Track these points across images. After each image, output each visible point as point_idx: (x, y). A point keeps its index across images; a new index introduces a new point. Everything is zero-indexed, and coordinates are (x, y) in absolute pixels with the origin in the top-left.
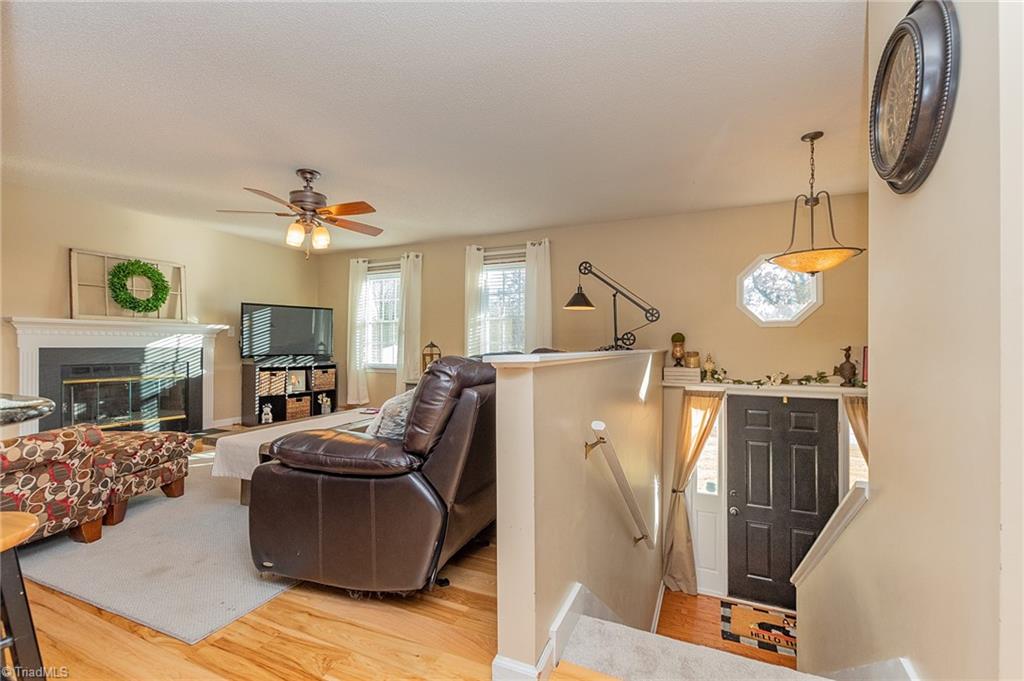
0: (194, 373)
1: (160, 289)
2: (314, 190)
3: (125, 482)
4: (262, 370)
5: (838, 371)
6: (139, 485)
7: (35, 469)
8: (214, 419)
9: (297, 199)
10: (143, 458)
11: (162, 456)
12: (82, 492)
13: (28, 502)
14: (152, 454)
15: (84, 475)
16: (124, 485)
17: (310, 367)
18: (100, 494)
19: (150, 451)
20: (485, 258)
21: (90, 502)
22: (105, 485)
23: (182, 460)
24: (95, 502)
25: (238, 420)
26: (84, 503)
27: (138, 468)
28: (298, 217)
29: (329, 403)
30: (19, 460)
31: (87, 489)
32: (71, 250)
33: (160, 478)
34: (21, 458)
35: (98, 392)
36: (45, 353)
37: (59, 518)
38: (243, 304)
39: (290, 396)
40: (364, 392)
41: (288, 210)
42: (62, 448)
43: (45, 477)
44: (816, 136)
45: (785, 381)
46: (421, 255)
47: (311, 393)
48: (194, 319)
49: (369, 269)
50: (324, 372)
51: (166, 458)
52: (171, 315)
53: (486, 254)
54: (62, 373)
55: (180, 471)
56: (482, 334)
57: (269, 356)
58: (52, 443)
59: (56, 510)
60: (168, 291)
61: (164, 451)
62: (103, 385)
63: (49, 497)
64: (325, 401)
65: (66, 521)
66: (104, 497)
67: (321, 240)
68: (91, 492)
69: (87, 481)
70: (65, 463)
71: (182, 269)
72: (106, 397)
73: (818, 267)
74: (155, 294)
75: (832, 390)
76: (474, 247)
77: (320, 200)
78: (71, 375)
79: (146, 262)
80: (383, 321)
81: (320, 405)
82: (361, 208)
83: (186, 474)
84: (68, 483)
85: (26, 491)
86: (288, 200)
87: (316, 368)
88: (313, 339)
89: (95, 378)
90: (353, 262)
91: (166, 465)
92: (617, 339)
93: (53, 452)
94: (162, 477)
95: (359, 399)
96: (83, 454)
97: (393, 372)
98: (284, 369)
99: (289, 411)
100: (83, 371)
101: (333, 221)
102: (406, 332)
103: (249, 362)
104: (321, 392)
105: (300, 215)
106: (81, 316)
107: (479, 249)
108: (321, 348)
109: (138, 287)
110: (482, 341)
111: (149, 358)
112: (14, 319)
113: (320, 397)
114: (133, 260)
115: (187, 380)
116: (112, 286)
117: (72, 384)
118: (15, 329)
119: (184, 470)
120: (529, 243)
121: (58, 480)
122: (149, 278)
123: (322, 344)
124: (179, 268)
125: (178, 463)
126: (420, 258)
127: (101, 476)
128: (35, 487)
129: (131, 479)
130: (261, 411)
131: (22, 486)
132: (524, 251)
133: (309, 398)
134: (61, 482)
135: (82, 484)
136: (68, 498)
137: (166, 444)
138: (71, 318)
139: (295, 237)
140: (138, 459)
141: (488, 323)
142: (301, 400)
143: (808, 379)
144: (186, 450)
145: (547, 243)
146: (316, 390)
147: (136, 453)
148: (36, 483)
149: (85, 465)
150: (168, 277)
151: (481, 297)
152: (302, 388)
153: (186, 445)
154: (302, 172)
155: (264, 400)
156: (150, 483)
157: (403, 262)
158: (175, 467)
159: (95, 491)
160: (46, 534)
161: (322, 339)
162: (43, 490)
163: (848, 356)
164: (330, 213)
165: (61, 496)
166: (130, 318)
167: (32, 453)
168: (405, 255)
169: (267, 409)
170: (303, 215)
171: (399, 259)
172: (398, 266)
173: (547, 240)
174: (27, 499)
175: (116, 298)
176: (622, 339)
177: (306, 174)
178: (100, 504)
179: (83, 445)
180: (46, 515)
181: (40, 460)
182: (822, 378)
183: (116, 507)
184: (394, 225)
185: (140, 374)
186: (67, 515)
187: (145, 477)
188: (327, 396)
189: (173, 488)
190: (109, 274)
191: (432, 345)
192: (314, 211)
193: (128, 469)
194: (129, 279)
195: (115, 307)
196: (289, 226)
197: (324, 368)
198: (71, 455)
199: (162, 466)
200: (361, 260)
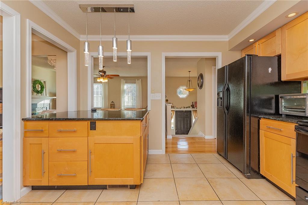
1: (42, 87)
5: (191, 106)
20: (126, 82)
44: (190, 72)
45: (184, 108)
48: (48, 95)
52: (43, 94)
56: (125, 99)
60: (44, 88)
73: (190, 91)
74: (41, 89)
75: (191, 109)
77: (105, 72)
107: (124, 80)
110: (125, 101)
111: (38, 106)
116: (33, 87)
122: (40, 84)
124: (45, 81)
132: (135, 81)
141: (127, 97)
143: (187, 107)
145: (141, 80)
150: (44, 84)
151: (124, 91)
163: (193, 103)
166: (36, 95)
175: (33, 90)
182: (189, 107)
185: (36, 111)
190: (32, 84)
191: (113, 102)
194: (37, 85)
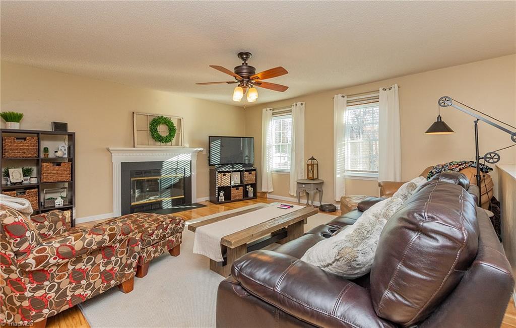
0: (188, 175)
1: (172, 130)
2: (248, 65)
3: (148, 251)
4: (219, 172)
6: (155, 252)
7: (93, 253)
8: (197, 198)
9: (238, 70)
10: (157, 236)
11: (167, 234)
12: (121, 263)
13: (90, 273)
14: (162, 233)
15: (122, 253)
16: (147, 253)
17: (243, 170)
18: (131, 264)
19: (161, 231)
20: (348, 102)
21: (126, 269)
22: (134, 258)
23: (178, 235)
24: (129, 269)
25: (208, 198)
26: (123, 270)
27: (155, 242)
28: (239, 83)
29: (252, 191)
30: (82, 249)
31: (124, 261)
32: (133, 113)
33: (166, 247)
34: (83, 248)
35: (146, 184)
36: (124, 165)
37: (108, 281)
38: (209, 137)
39: (233, 187)
40: (270, 185)
41: (233, 79)
42: (108, 239)
43: (100, 256)
46: (304, 103)
47: (243, 185)
48: (187, 145)
49: (273, 114)
50: (250, 173)
51: (170, 234)
52: (177, 144)
53: (348, 99)
54: (131, 174)
55: (177, 241)
56: (346, 151)
57: (223, 165)
58: (101, 236)
59: (106, 276)
60: (175, 132)
61: (168, 230)
62: (148, 181)
63: (102, 269)
64: (250, 189)
65: (113, 282)
66: (134, 265)
67: (253, 96)
68: (126, 262)
69: (124, 256)
70: (111, 246)
71: (182, 120)
72: (150, 186)
74: (170, 133)
76: (340, 95)
77: (251, 70)
78: (135, 176)
79: (166, 117)
80: (281, 143)
81: (248, 191)
82: (279, 71)
83: (181, 242)
84: (113, 258)
85: (89, 266)
86: (234, 71)
87: (246, 171)
88: (242, 153)
89: (144, 177)
90: (264, 110)
91: (170, 238)
92: (478, 158)
93: (103, 241)
94: (168, 246)
95: (268, 189)
96: (120, 241)
97: (288, 174)
98: (229, 172)
99: (232, 195)
100: (139, 173)
101: (259, 84)
102: (295, 150)
103: (212, 168)
104: (248, 185)
105: (241, 81)
106: (138, 146)
107: (343, 97)
108: (247, 158)
109: (162, 130)
110: (346, 156)
111: (165, 166)
112: (110, 149)
113: (248, 187)
114: (160, 116)
115: (185, 178)
116: (151, 130)
117: (135, 180)
118: (111, 153)
119: (180, 240)
120: (381, 89)
121: (107, 257)
122: (167, 125)
123: (247, 156)
124: (180, 119)
125: (176, 236)
126: (304, 105)
127: (132, 251)
128: (94, 263)
129: (151, 249)
130: (219, 195)
131: (87, 264)
132: (377, 95)
133: (242, 187)
134: (109, 258)
135: (121, 259)
136: (113, 268)
137: (170, 225)
138: (134, 147)
139: (238, 95)
140: (154, 236)
141: (349, 144)
142: (238, 189)
144: (181, 228)
145: (396, 88)
146: (245, 183)
147: (153, 234)
148: (94, 261)
149: (123, 246)
150: (175, 124)
152: (238, 182)
153: (181, 225)
154: (241, 55)
155: (220, 189)
156: (161, 250)
157: (293, 108)
158: (175, 239)
159: (129, 262)
160: (101, 292)
161: (247, 154)
162: (99, 265)
164: (258, 78)
165: (109, 267)
166: (159, 146)
167: (90, 243)
168: (295, 104)
169: (222, 194)
170: (242, 81)
171: (291, 107)
172: (290, 111)
173: (396, 85)
174: (89, 271)
175: (153, 136)
176: (485, 158)
177: (244, 55)
178: (132, 270)
179: (120, 236)
180: (101, 280)
181: (95, 247)
183: (143, 266)
184: (295, 84)
186: (113, 279)
187: (159, 247)
188: (251, 187)
189: (174, 251)
190: (150, 124)
191: (313, 159)
192: (248, 78)
193: (149, 244)
194: (158, 126)
195: (152, 141)
196: (234, 90)
197: (250, 171)
198: (113, 242)
199: (167, 239)
200: (268, 109)
